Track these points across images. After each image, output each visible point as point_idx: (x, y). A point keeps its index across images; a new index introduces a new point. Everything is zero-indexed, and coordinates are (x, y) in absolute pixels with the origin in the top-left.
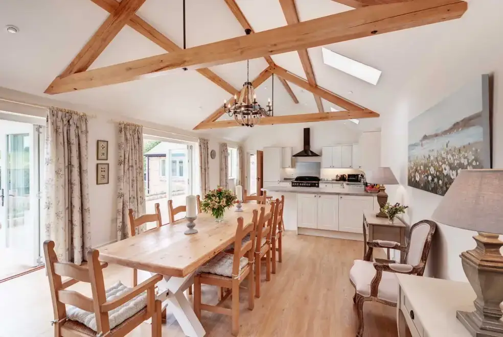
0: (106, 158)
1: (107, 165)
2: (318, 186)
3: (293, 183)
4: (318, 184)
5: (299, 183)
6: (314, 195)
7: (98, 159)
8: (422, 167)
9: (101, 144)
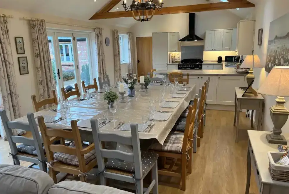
0: (23, 52)
1: (25, 58)
2: (201, 68)
3: (179, 65)
4: (201, 65)
5: (185, 65)
6: (197, 77)
7: (18, 53)
8: (273, 58)
9: (18, 40)
